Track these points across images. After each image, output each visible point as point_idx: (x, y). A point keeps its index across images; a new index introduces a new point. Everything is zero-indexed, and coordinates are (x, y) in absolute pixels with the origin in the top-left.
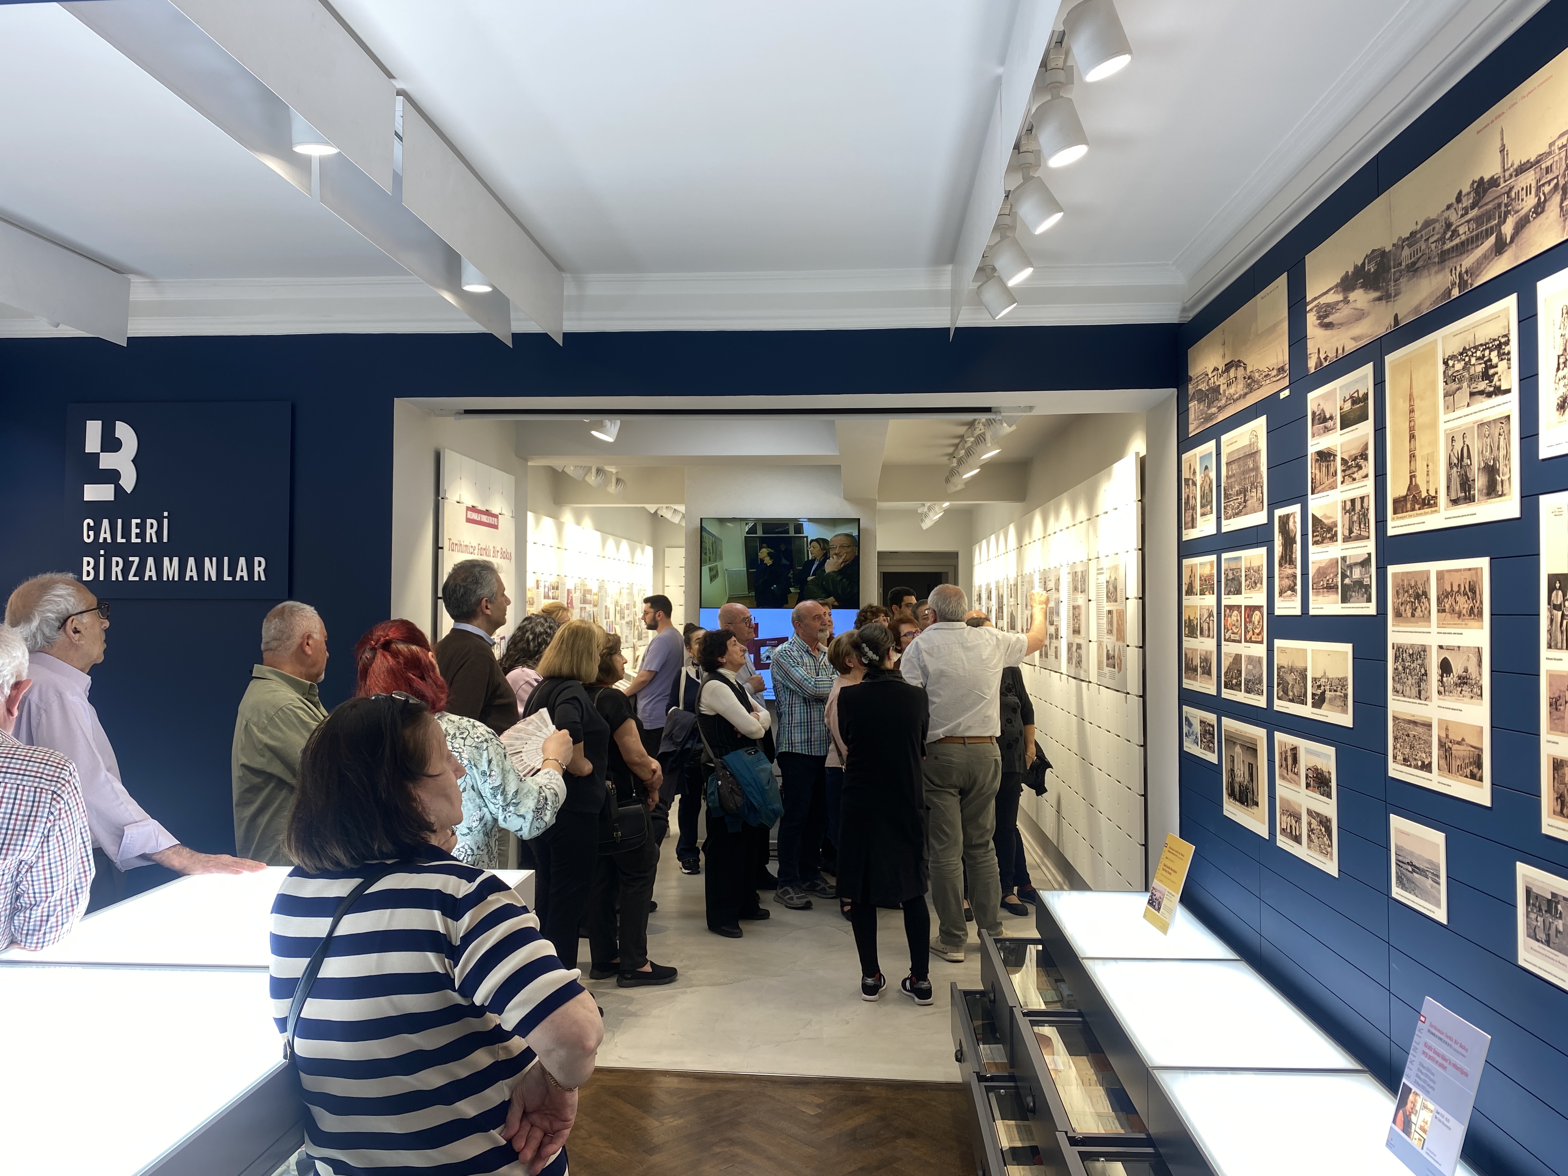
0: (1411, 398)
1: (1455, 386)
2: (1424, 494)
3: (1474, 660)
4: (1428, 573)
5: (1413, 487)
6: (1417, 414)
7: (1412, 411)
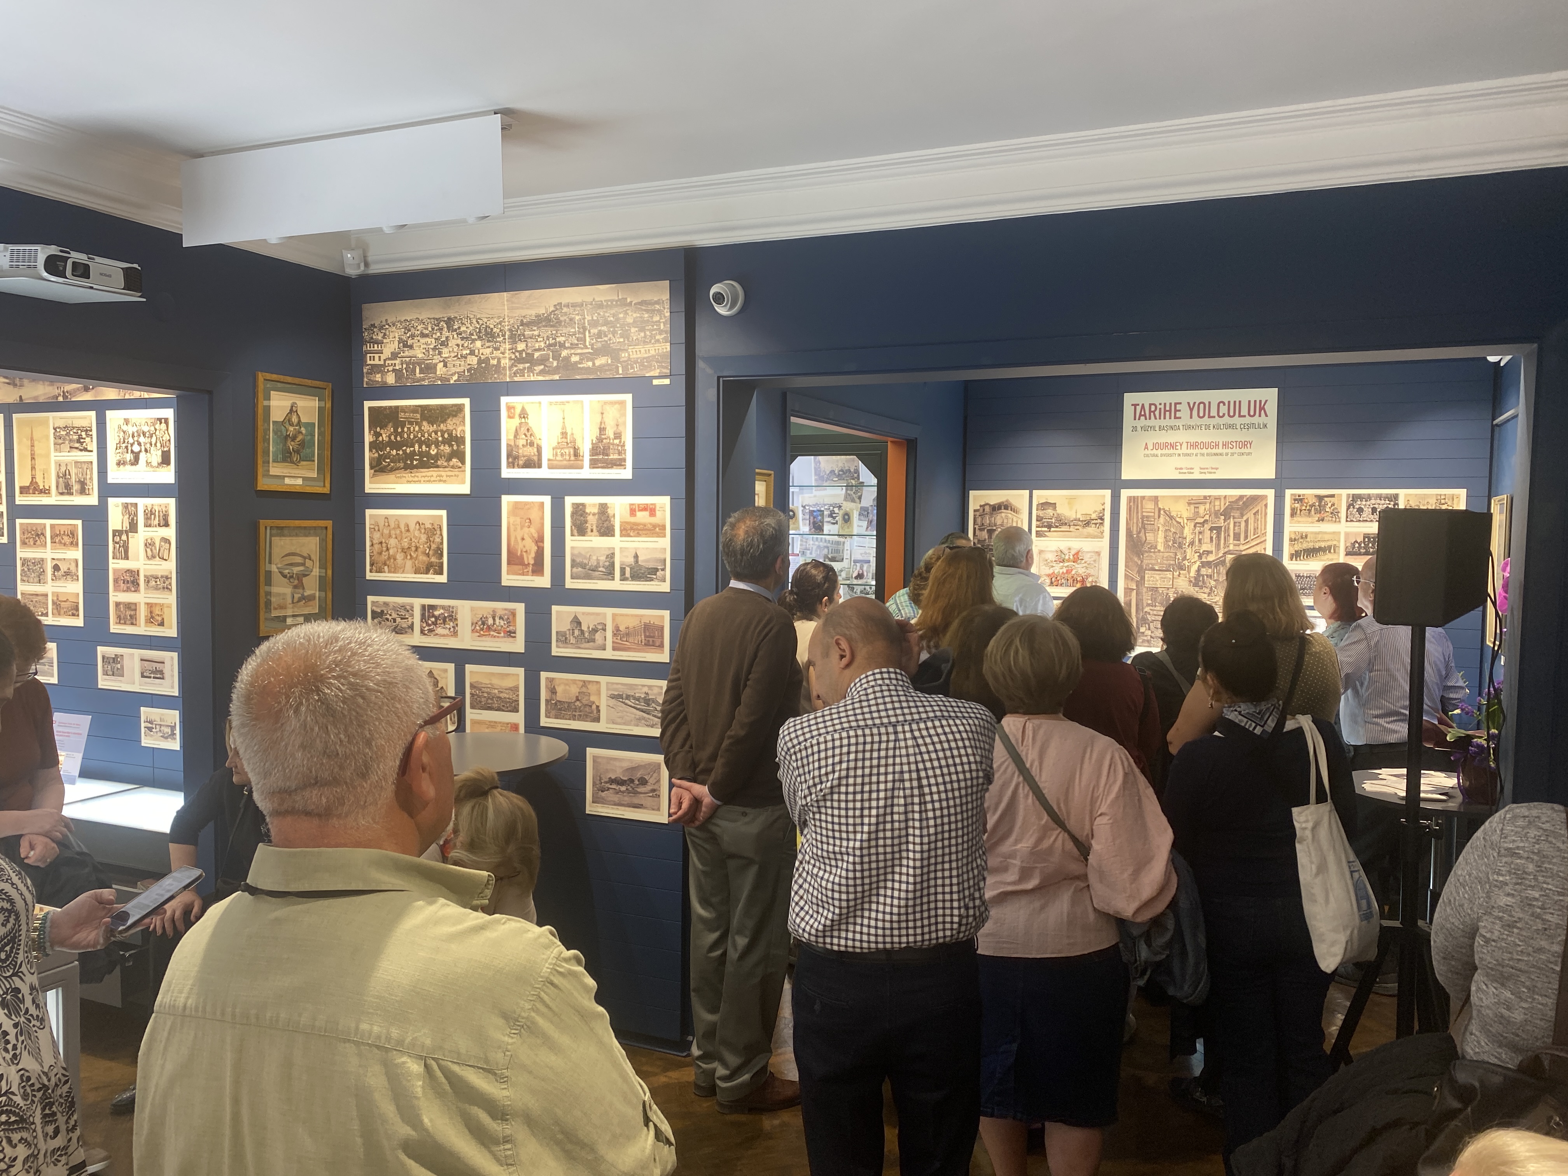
0: (32, 439)
1: (60, 441)
2: (41, 487)
3: (73, 565)
4: (45, 525)
5: (33, 482)
6: (36, 449)
7: (32, 446)
